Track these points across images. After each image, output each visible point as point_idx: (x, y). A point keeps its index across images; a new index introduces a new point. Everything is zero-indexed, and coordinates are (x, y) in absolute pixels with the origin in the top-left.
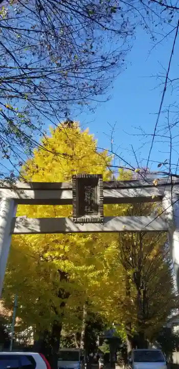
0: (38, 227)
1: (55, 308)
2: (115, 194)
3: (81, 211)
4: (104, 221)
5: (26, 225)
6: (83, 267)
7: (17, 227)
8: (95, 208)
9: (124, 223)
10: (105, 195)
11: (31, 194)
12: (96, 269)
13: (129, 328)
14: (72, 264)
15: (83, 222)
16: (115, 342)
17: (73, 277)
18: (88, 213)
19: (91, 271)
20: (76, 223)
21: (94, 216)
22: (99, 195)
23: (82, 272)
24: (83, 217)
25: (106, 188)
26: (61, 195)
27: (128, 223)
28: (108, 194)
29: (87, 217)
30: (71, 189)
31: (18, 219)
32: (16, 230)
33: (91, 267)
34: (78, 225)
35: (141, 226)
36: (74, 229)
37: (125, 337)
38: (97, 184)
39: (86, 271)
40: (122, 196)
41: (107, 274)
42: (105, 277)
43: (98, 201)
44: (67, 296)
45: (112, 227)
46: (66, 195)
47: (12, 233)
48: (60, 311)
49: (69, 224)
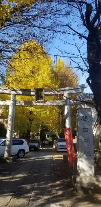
0: (24, 104)
1: (28, 124)
2: (48, 93)
3: (37, 99)
4: (45, 102)
5: (20, 103)
6: (39, 110)
7: (17, 103)
8: (42, 98)
9: (51, 102)
10: (45, 94)
11: (20, 93)
12: (44, 110)
13: (59, 131)
14: (35, 109)
15: (38, 102)
16: (54, 136)
17: (35, 113)
18: (40, 99)
19: (42, 111)
20: (36, 102)
21: (41, 100)
22: (43, 94)
23: (38, 111)
24: (38, 101)
25: (45, 91)
26: (30, 93)
27: (52, 102)
28: (46, 93)
29: (39, 101)
30: (34, 91)
31: (17, 101)
32: (17, 104)
33: (42, 110)
34: (36, 103)
35: (56, 103)
36: (35, 104)
37: (58, 135)
38: (42, 90)
39: (40, 111)
40: (51, 94)
41: (48, 112)
42: (48, 113)
43: (43, 96)
44: (33, 120)
45: (47, 104)
46: (32, 93)
47: (15, 105)
48: (30, 125)
49: (34, 103)
